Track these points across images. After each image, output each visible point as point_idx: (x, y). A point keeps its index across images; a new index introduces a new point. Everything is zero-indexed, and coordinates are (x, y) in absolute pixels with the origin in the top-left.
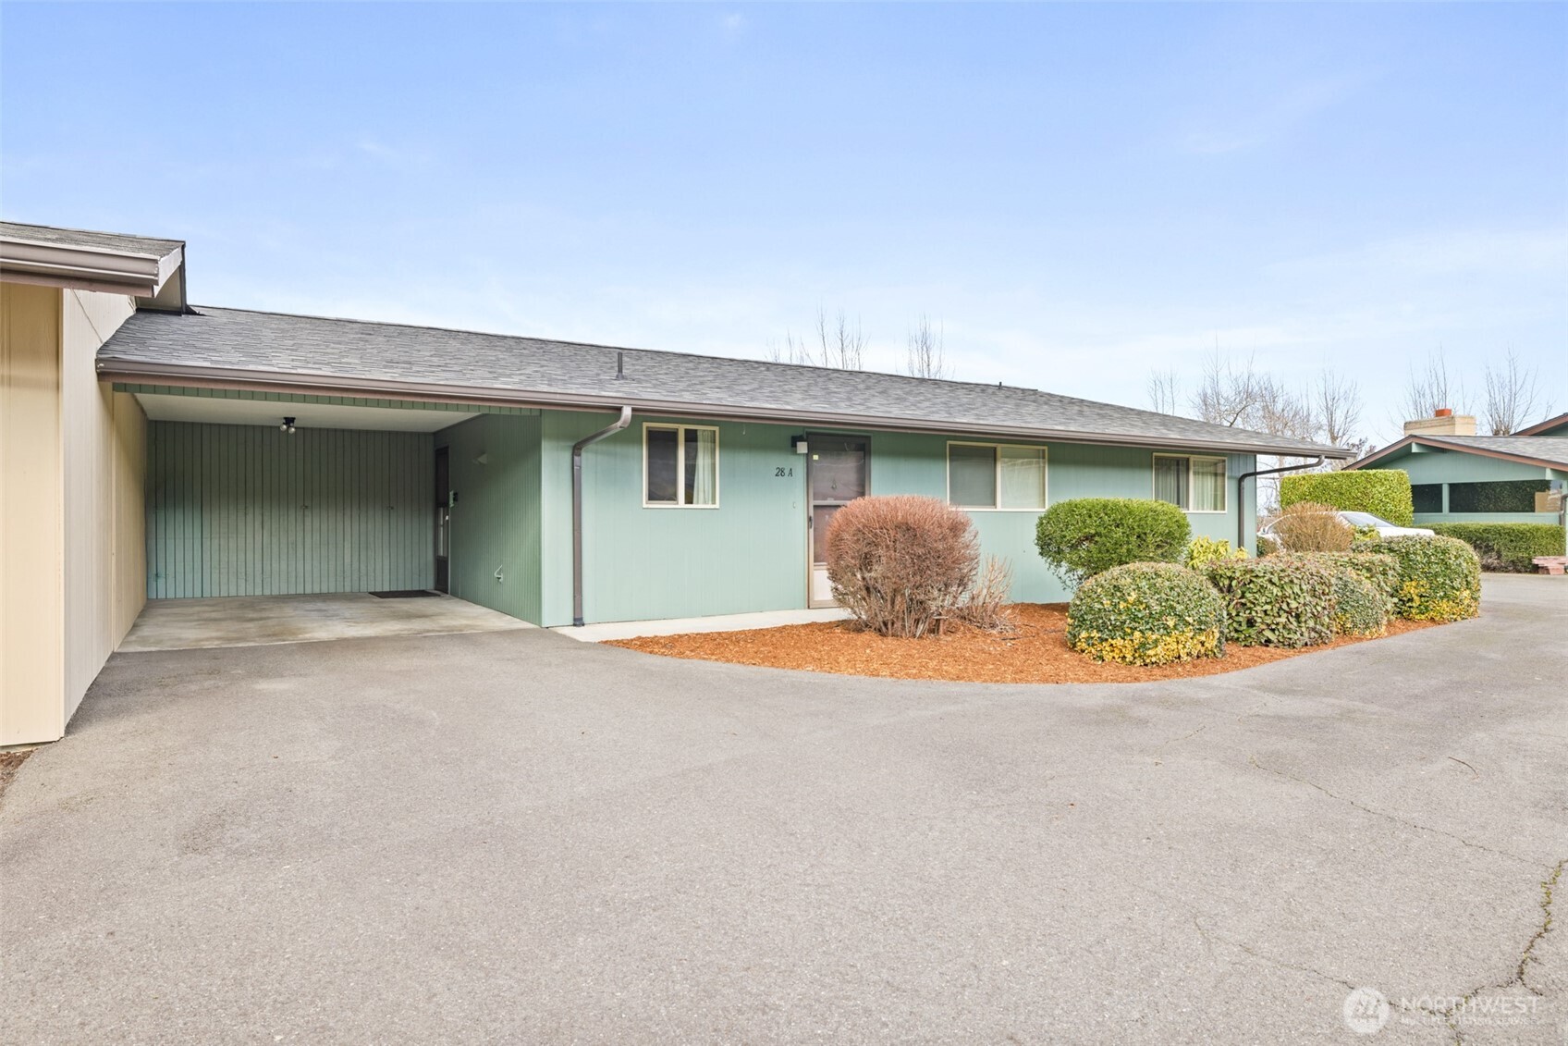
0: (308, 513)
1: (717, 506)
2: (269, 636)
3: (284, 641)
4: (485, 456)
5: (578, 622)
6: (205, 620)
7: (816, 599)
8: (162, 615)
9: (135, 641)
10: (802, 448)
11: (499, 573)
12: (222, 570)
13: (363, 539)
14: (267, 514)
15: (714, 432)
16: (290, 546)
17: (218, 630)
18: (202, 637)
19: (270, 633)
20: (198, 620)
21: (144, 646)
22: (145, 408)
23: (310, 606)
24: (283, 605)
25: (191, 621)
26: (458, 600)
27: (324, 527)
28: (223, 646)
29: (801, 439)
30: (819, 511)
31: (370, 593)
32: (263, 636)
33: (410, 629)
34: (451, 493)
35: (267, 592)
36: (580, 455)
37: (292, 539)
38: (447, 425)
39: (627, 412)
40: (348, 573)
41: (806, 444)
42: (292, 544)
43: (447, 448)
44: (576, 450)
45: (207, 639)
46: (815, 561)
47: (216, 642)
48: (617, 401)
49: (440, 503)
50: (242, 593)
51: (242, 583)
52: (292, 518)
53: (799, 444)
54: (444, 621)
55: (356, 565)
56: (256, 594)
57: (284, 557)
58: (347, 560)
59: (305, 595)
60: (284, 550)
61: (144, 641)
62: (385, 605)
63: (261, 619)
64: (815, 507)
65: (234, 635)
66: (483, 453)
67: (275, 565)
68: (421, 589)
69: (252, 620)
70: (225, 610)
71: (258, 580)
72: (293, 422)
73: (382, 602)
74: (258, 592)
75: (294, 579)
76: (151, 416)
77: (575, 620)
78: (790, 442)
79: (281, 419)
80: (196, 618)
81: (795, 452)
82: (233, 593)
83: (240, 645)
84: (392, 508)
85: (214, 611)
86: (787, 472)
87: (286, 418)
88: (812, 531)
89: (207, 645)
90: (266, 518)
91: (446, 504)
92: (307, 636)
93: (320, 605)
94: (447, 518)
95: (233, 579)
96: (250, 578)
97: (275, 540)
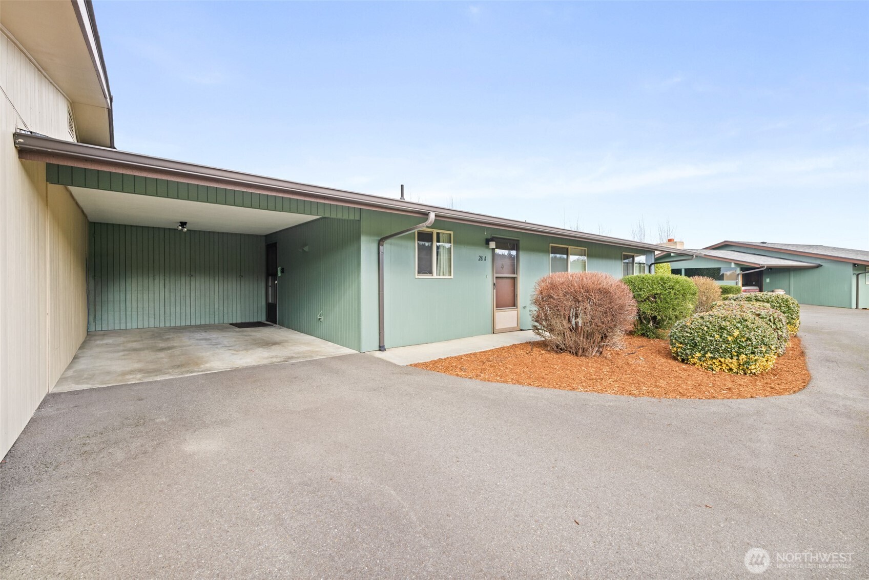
0: (193, 279)
1: (452, 277)
2: (179, 366)
3: (192, 372)
4: (307, 247)
5: (382, 348)
6: (129, 350)
7: (497, 328)
8: (97, 346)
9: (71, 377)
10: (492, 245)
11: (320, 316)
12: (139, 313)
13: (225, 293)
14: (167, 279)
15: (450, 234)
16: (182, 298)
17: (140, 361)
18: (128, 369)
19: (178, 363)
20: (123, 350)
21: (78, 383)
22: (85, 212)
23: (198, 335)
24: (180, 335)
25: (118, 351)
26: (285, 328)
27: (203, 288)
28: (146, 380)
29: (492, 239)
30: (500, 280)
31: (231, 324)
32: (174, 367)
33: (276, 357)
34: (279, 269)
35: (168, 325)
36: (383, 245)
37: (183, 294)
38: (275, 231)
39: (432, 216)
40: (217, 313)
41: (494, 243)
42: (183, 297)
43: (276, 243)
44: (380, 242)
45: (131, 372)
46: (496, 307)
47: (139, 376)
48: (427, 208)
49: (271, 273)
50: (152, 325)
51: (152, 319)
52: (183, 281)
53: (490, 243)
54: (293, 348)
55: (221, 308)
56: (161, 326)
57: (178, 304)
58: (216, 306)
59: (191, 326)
60: (178, 301)
61: (77, 379)
62: (245, 334)
63: (169, 348)
64: (496, 277)
65: (151, 367)
66: (306, 245)
67: (173, 309)
68: (259, 321)
69: (162, 350)
70: (142, 340)
71: (162, 318)
72: (186, 225)
73: (242, 331)
74: (162, 325)
75: (184, 317)
76: (91, 219)
77: (380, 347)
78: (484, 242)
79: (178, 223)
80: (122, 348)
81: (488, 247)
82: (146, 326)
83: (159, 378)
84: (242, 276)
85: (135, 341)
86: (483, 258)
87: (181, 222)
88: (495, 291)
89: (133, 379)
90: (166, 282)
91: (276, 274)
92: (208, 365)
93: (204, 335)
94: (276, 282)
95: (146, 318)
96: (157, 317)
97: (172, 295)
